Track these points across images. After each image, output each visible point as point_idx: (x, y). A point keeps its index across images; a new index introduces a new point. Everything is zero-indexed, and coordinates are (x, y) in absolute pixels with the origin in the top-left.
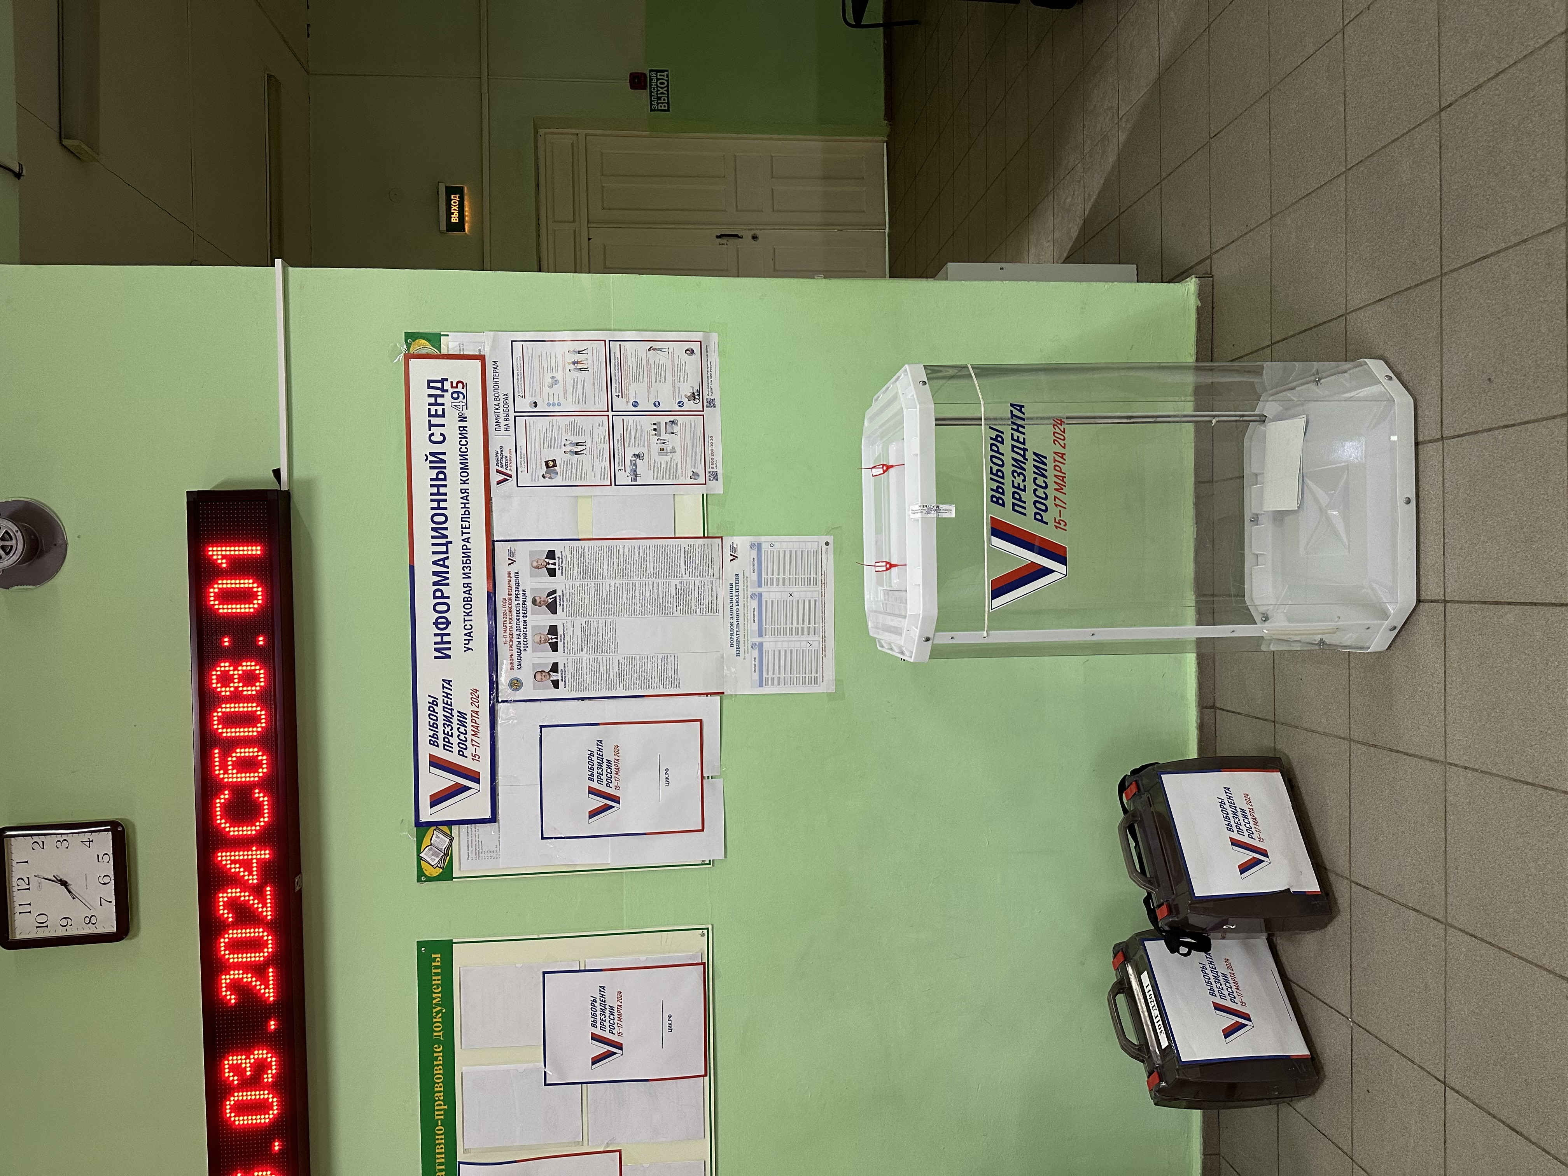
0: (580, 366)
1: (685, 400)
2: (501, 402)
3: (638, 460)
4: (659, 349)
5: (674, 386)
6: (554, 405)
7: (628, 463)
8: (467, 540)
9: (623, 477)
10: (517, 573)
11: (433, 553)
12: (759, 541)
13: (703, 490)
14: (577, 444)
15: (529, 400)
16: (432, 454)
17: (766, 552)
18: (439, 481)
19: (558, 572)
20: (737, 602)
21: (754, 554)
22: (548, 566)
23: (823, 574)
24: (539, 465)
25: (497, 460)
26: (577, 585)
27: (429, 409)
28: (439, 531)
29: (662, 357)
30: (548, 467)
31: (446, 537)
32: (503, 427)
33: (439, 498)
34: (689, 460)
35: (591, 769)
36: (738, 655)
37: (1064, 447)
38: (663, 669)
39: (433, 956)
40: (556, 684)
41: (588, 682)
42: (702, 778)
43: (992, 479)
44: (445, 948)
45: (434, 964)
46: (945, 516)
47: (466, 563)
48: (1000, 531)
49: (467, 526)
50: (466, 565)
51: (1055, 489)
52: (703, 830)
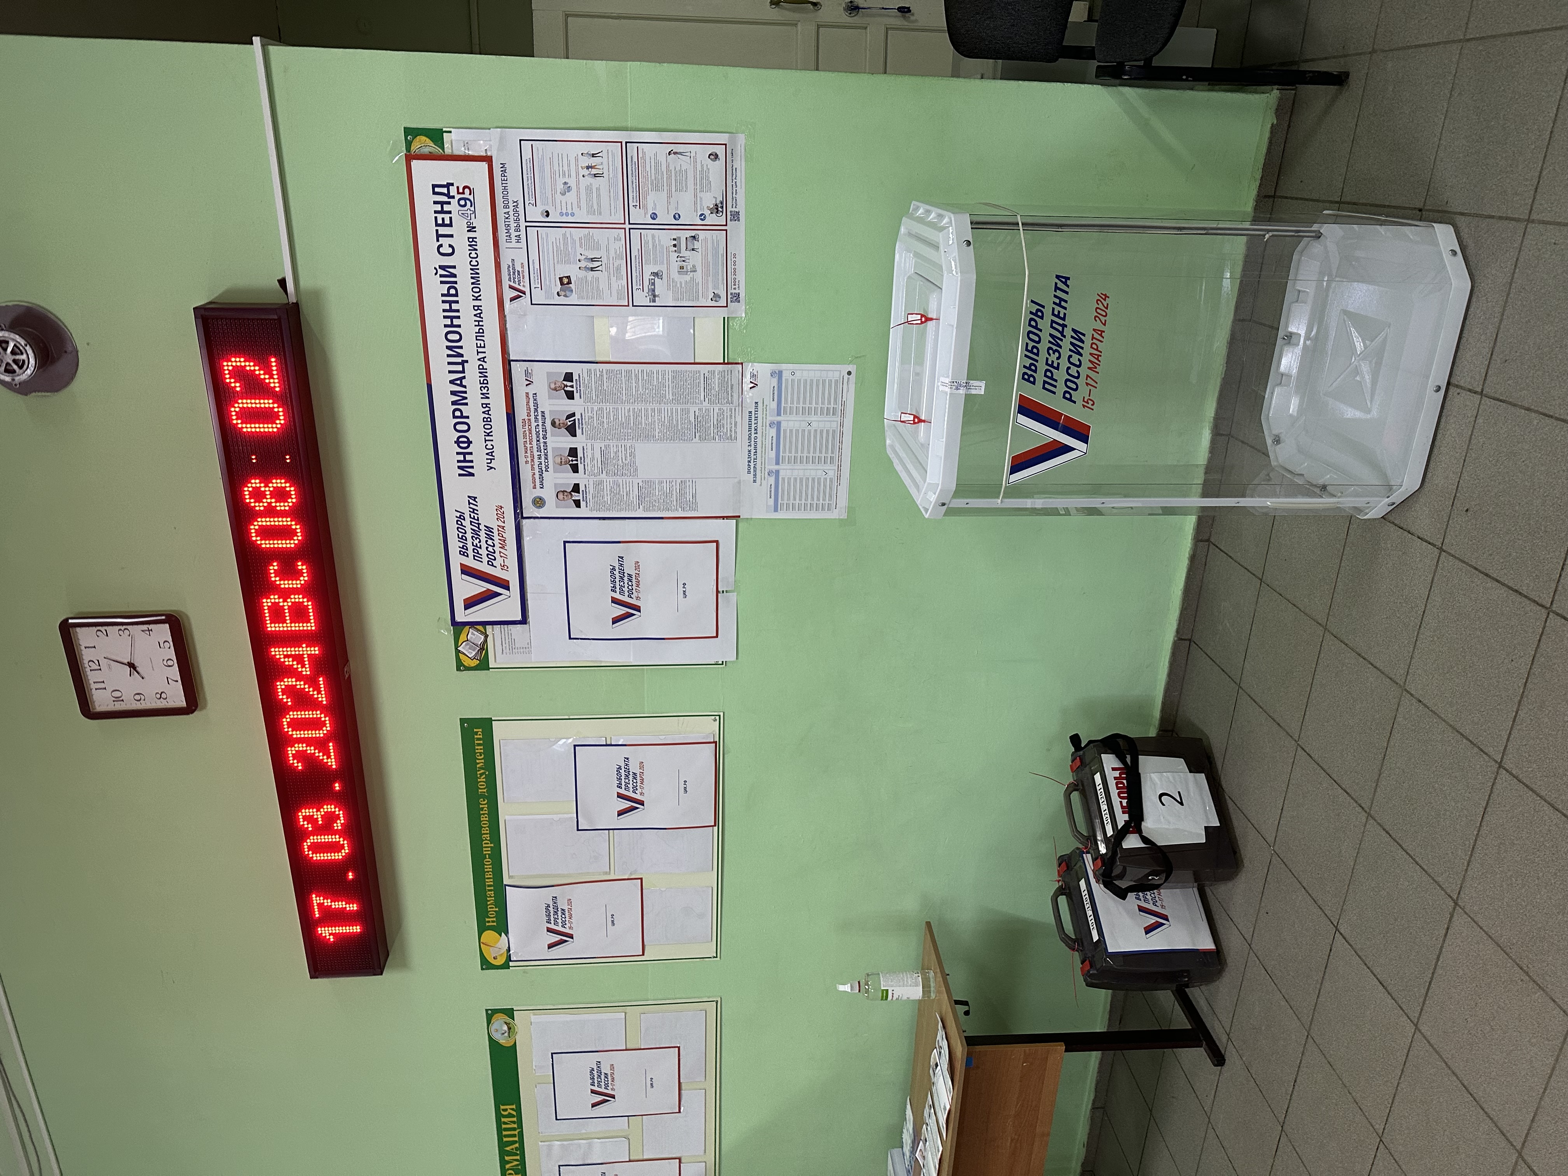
0: (594, 171)
1: (707, 213)
2: (511, 209)
3: (656, 279)
4: (680, 153)
5: (695, 196)
6: (567, 214)
7: (646, 283)
8: (483, 359)
9: (641, 297)
10: (536, 394)
11: (450, 372)
12: (781, 369)
13: (724, 313)
14: (592, 260)
15: (541, 208)
16: (441, 267)
17: (787, 380)
18: (451, 296)
19: (576, 395)
20: (756, 430)
21: (774, 382)
22: (566, 389)
23: (843, 404)
24: (553, 281)
25: (509, 275)
26: (595, 408)
27: (436, 218)
28: (454, 349)
29: (682, 163)
30: (562, 284)
31: (462, 356)
32: (514, 239)
33: (451, 315)
34: (710, 279)
35: (614, 582)
36: (755, 481)
37: (1105, 325)
38: (681, 492)
39: (475, 730)
40: (577, 504)
41: (609, 502)
42: (718, 592)
43: (1026, 356)
44: (486, 724)
45: (476, 737)
46: (973, 392)
47: (483, 383)
48: (1027, 409)
49: (482, 345)
50: (484, 385)
51: (1089, 368)
52: (717, 637)
